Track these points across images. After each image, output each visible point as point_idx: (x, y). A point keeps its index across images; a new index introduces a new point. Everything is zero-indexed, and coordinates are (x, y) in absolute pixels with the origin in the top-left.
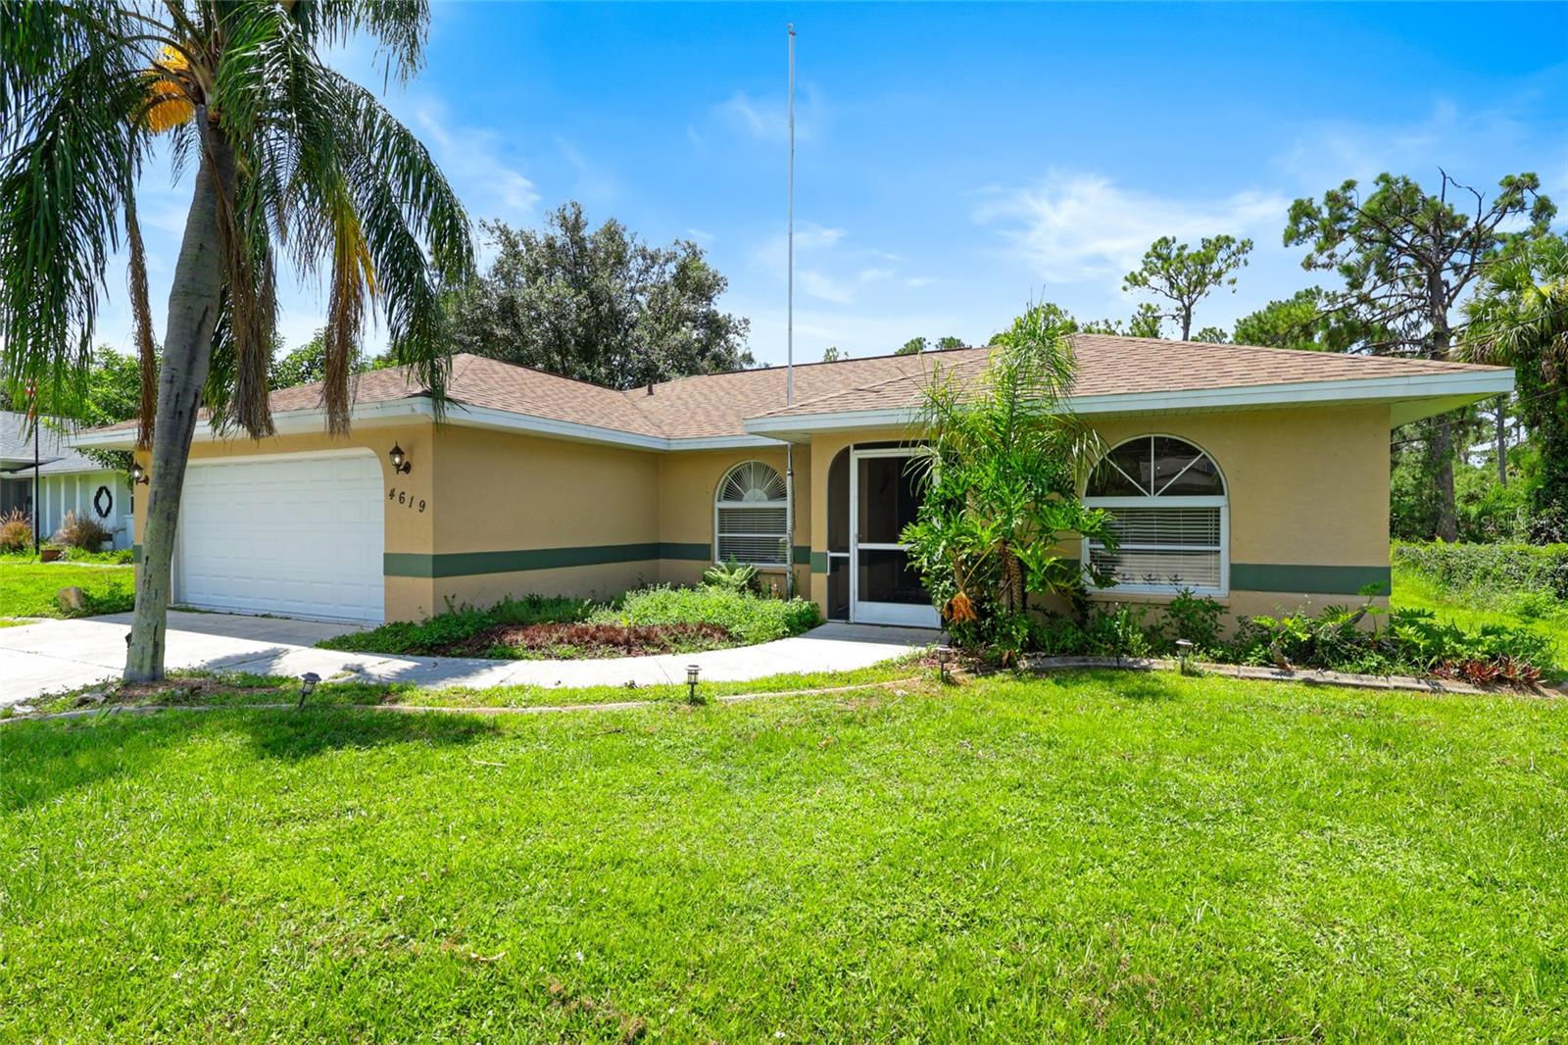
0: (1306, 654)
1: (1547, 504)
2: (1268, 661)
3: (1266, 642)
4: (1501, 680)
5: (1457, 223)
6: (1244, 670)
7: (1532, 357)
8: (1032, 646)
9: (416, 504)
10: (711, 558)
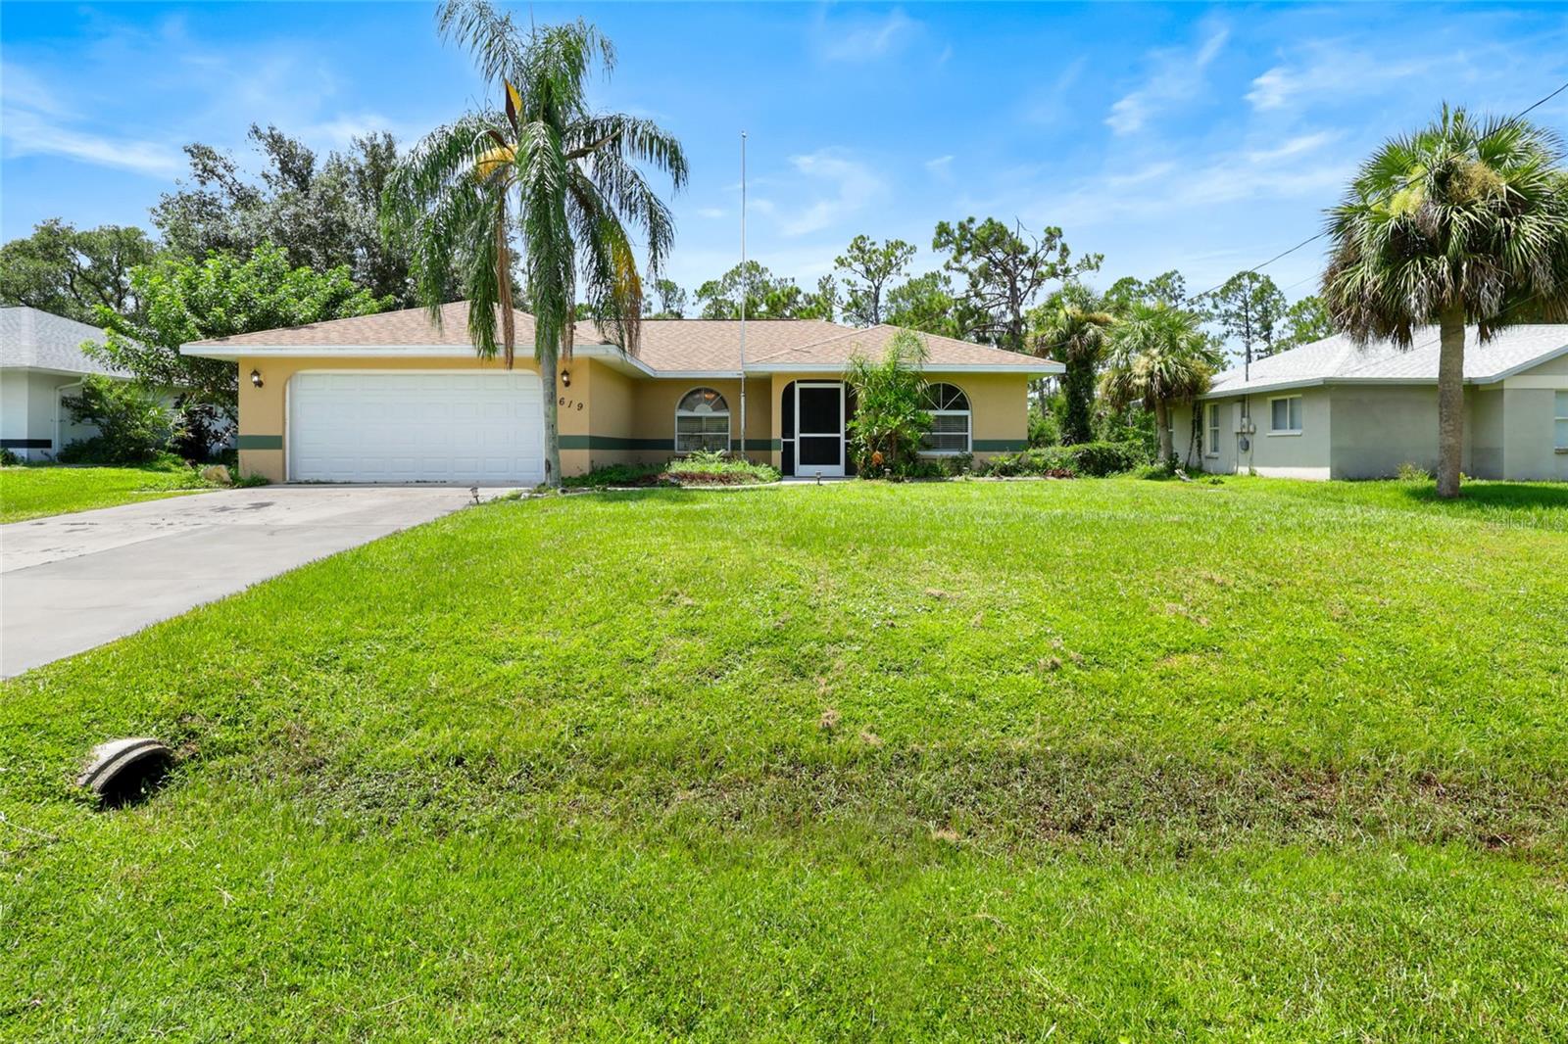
0: (1007, 472)
1: (1069, 426)
2: (993, 475)
3: (992, 468)
4: (1063, 476)
5: (1023, 250)
6: (985, 479)
7: (1063, 346)
8: (908, 475)
9: (575, 406)
10: (673, 448)
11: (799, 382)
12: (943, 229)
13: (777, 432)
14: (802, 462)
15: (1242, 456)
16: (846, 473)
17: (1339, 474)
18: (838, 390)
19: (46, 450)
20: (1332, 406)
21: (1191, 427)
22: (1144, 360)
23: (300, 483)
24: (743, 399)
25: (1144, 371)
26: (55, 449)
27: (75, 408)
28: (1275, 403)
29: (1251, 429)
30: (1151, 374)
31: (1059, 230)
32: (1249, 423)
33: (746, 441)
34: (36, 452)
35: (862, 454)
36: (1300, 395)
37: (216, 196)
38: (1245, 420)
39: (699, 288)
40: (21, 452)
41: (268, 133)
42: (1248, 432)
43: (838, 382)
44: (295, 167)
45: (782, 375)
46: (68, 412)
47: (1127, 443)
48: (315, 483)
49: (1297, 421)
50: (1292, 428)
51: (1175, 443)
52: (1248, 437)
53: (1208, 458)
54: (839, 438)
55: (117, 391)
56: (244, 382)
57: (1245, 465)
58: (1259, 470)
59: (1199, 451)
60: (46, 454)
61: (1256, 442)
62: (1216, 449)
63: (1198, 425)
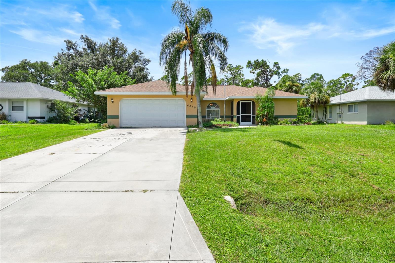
4: (309, 124)
9: (193, 107)
10: (206, 118)
11: (241, 101)
12: (249, 62)
13: (235, 113)
14: (242, 121)
15: (339, 119)
16: (253, 124)
17: (369, 123)
18: (250, 103)
19: (44, 119)
20: (367, 106)
21: (323, 112)
22: (313, 95)
23: (123, 127)
24: (225, 105)
25: (314, 98)
26: (46, 119)
27: (50, 108)
28: (349, 106)
29: (342, 112)
30: (315, 99)
31: (278, 63)
32: (341, 111)
33: (226, 116)
34: (42, 120)
35: (259, 119)
36: (358, 104)
37: (72, 53)
38: (340, 110)
39: (182, 77)
40: (39, 120)
41: (85, 37)
42: (341, 113)
43: (251, 101)
44: (91, 46)
45: (237, 99)
46: (49, 109)
47: (304, 116)
48: (127, 127)
49: (356, 110)
50: (354, 112)
51: (319, 116)
52: (341, 114)
53: (328, 119)
54: (251, 115)
55: (61, 104)
56: (109, 101)
57: (340, 121)
58: (344, 122)
59: (326, 118)
60: (44, 120)
61: (343, 116)
62: (330, 117)
63: (325, 111)
